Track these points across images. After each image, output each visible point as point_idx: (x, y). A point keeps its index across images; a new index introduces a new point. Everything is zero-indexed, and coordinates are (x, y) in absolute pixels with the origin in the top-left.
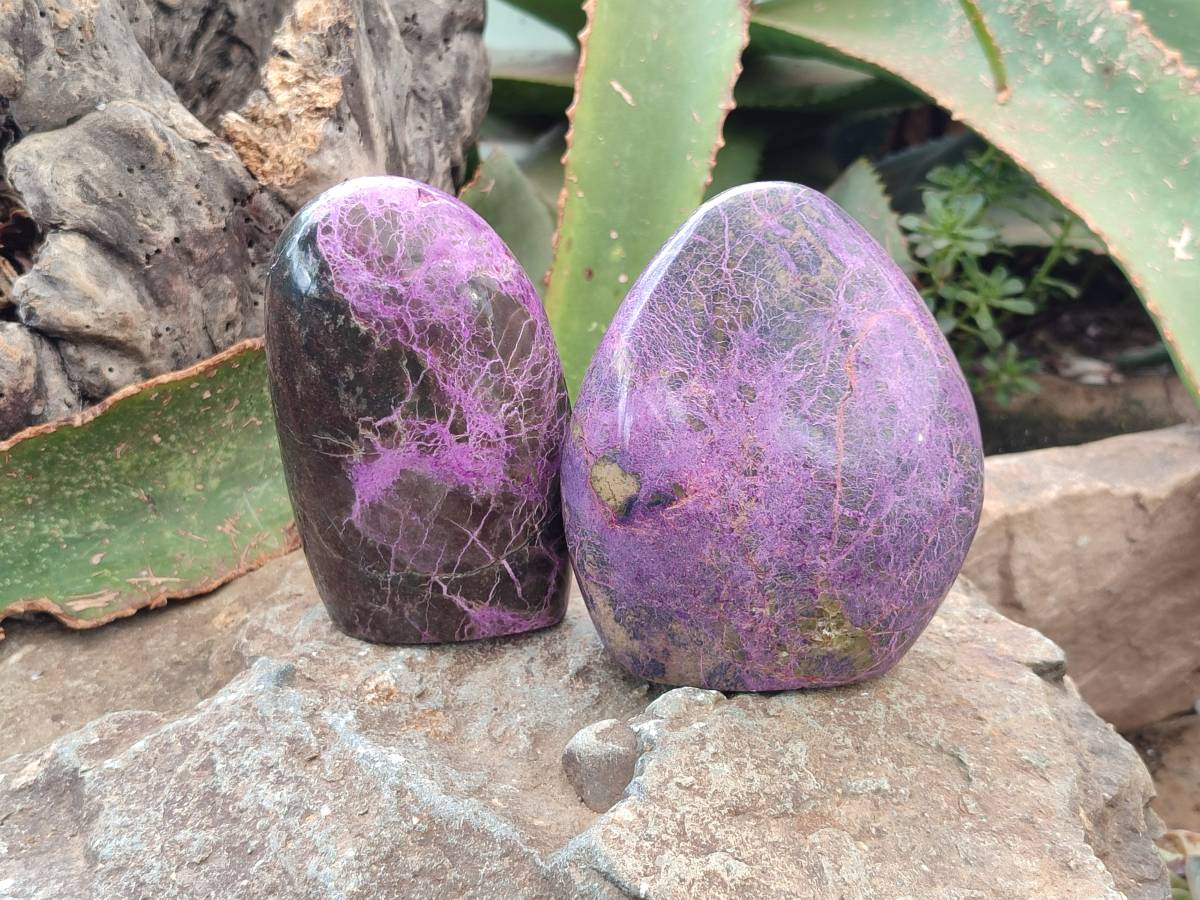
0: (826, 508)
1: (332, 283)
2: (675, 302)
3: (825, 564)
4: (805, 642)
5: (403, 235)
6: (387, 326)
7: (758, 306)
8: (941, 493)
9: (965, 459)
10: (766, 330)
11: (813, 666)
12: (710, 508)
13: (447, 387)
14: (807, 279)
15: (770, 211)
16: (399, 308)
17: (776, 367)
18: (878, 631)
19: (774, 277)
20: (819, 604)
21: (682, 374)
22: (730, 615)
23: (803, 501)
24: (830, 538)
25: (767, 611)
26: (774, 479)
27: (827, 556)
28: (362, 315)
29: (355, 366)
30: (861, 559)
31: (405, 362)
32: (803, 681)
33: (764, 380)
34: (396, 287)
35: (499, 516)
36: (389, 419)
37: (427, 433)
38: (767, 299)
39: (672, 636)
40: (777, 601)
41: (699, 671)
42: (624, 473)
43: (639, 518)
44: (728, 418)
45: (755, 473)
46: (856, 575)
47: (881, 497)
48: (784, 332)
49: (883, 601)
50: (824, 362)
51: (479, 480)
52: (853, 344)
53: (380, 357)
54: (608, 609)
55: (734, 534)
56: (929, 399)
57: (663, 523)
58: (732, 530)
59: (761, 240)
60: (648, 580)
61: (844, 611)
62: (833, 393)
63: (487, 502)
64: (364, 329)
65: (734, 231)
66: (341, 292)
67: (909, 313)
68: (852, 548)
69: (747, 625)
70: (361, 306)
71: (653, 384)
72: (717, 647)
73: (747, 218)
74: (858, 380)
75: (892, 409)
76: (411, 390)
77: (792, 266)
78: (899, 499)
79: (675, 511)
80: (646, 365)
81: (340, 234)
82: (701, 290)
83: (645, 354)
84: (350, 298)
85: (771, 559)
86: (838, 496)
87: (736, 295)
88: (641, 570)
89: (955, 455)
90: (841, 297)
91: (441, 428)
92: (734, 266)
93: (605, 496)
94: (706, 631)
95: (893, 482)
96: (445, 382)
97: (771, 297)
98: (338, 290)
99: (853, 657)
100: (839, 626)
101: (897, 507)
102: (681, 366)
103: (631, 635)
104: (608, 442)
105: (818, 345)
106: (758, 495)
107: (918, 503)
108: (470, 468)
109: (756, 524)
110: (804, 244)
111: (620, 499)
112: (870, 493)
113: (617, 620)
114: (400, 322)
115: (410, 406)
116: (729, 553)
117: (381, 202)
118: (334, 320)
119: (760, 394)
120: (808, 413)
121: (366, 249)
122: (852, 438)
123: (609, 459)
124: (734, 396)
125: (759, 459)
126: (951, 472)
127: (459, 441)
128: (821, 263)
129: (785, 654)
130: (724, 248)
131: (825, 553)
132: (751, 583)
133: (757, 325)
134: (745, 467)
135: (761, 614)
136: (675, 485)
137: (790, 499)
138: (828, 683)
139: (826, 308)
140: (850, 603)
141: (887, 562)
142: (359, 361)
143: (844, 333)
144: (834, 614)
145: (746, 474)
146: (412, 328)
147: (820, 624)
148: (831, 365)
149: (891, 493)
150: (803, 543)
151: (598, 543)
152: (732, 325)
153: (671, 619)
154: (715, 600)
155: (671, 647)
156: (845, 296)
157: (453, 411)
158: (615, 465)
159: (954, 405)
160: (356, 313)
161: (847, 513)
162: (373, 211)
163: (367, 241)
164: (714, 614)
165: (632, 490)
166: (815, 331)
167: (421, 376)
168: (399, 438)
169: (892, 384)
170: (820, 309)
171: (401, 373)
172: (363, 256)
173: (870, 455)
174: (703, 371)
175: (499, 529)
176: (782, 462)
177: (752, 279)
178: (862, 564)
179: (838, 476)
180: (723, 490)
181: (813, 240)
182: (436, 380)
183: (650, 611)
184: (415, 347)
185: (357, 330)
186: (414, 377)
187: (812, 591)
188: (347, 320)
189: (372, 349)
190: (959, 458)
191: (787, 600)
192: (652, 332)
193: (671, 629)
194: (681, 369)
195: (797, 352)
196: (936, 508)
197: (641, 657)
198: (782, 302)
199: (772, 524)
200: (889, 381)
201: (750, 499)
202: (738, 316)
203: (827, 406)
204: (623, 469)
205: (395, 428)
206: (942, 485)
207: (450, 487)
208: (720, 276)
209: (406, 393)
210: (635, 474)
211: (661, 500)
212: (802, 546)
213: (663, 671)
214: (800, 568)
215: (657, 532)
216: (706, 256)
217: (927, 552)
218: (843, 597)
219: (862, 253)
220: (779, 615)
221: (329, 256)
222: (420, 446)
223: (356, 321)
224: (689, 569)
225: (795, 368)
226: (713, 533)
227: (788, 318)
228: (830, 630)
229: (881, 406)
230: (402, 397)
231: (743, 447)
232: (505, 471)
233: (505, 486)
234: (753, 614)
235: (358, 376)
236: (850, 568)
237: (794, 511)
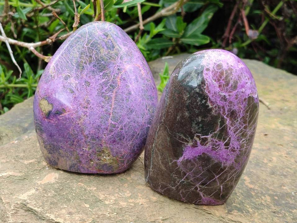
0: (107, 120)
1: (205, 89)
2: (69, 54)
3: (105, 137)
4: (98, 160)
5: (233, 78)
6: (219, 108)
7: (94, 58)
8: (142, 120)
9: (150, 111)
10: (95, 65)
11: (101, 167)
12: (73, 117)
13: (229, 131)
14: (109, 52)
15: (101, 30)
16: (225, 103)
17: (97, 77)
18: (120, 159)
19: (100, 50)
20: (103, 149)
21: (69, 76)
22: (77, 149)
23: (100, 118)
24: (107, 130)
25: (87, 149)
26: (92, 110)
27: (106, 135)
28: (211, 102)
29: (202, 117)
30: (116, 137)
31: (220, 121)
32: (98, 171)
33: (93, 80)
34: (226, 95)
35: (227, 172)
36: (207, 137)
37: (217, 144)
38: (97, 56)
39: (60, 153)
40: (90, 147)
41: (67, 165)
42: (49, 104)
43: (52, 117)
44: (81, 90)
45: (87, 108)
46: (114, 141)
47: (123, 119)
48: (101, 67)
49: (122, 150)
50: (111, 77)
51: (226, 161)
52: (121, 73)
53: (213, 117)
54: (43, 144)
55: (79, 125)
56: (141, 92)
57: (59, 120)
58: (78, 124)
59: (97, 39)
60: (53, 136)
61: (110, 152)
62: (113, 87)
63: (225, 168)
64: (210, 107)
65: (89, 35)
66: (207, 92)
67: (140, 65)
68: (113, 133)
69: (81, 153)
70: (213, 99)
71: (60, 78)
72: (72, 158)
73: (93, 31)
74: (120, 83)
75: (130, 93)
76: (218, 130)
77: (105, 47)
78: (129, 120)
79: (62, 116)
80: (58, 72)
81: (212, 72)
82: (77, 51)
83: (59, 68)
84: (210, 96)
85: (89, 134)
86: (111, 117)
87: (88, 54)
88: (51, 133)
89: (147, 109)
90: (119, 58)
91: (222, 144)
92: (88, 45)
93: (43, 109)
94: (70, 153)
95: (127, 115)
96: (229, 129)
97: (98, 56)
98: (206, 91)
99: (112, 166)
100: (109, 156)
101: (128, 123)
102: (69, 73)
103: (49, 152)
104: (45, 93)
105: (110, 72)
106: (87, 114)
107: (134, 122)
108: (225, 157)
109: (86, 123)
110: (110, 41)
111: (47, 111)
112: (120, 117)
113: (45, 147)
114: (223, 107)
115: (216, 134)
116: (77, 131)
117: (228, 64)
118: (201, 101)
119: (91, 84)
120: (105, 92)
121: (220, 80)
122: (117, 101)
123: (45, 99)
124: (83, 84)
125: (88, 103)
126: (146, 114)
127: (225, 148)
128: (114, 48)
129: (92, 163)
130: (86, 39)
131: (105, 134)
132: (83, 140)
133: (93, 64)
134: (84, 106)
135: (86, 150)
136: (63, 108)
137: (97, 117)
138: (105, 173)
139: (114, 61)
140: (112, 149)
141: (124, 138)
142: (205, 116)
143: (118, 69)
144: (107, 152)
145: (84, 108)
146: (226, 110)
147: (103, 155)
148: (113, 78)
149: (126, 118)
150: (99, 130)
151: (40, 124)
152: (85, 63)
153: (60, 149)
154: (72, 144)
155: (59, 157)
156: (120, 58)
157: (228, 139)
158: (46, 101)
159: (150, 94)
160: (210, 100)
161: (113, 123)
162: (225, 67)
163: (221, 77)
164: (72, 148)
165: (50, 109)
166: (110, 68)
167: (223, 126)
168: (207, 143)
169: (130, 86)
170: (113, 61)
171: (217, 124)
172: (218, 83)
173: (121, 106)
174: (75, 76)
175: (225, 176)
176: (95, 105)
177: (93, 50)
178: (116, 138)
179: (111, 111)
180: (77, 112)
181: (113, 40)
182: (227, 128)
183: (54, 145)
184: (225, 117)
185: (208, 106)
186: (221, 126)
187: (101, 145)
188: (206, 102)
189: (210, 114)
190: (149, 110)
191: (93, 146)
192: (62, 62)
193: (59, 152)
194: (69, 74)
195: (104, 73)
196: (139, 124)
197: (51, 159)
198: (101, 58)
199: (90, 123)
200: (130, 85)
201: (85, 115)
202: (87, 60)
203: (110, 90)
204: (48, 102)
205: (207, 140)
206: (142, 117)
207: (216, 161)
208: (83, 48)
209: (216, 130)
210: (52, 104)
211: (58, 113)
212: (99, 131)
213: (57, 164)
214: (97, 138)
215: (56, 122)
216: (80, 41)
217: (136, 137)
218: (110, 148)
219: (128, 46)
220: (91, 151)
221: (206, 79)
222: (213, 147)
223: (209, 103)
224: (65, 134)
225: (102, 78)
226: (73, 124)
227: (102, 63)
228: (106, 157)
229: (127, 92)
230: (214, 131)
231: (84, 100)
232: (235, 159)
233: (232, 164)
234: (83, 150)
235: (202, 121)
236: (112, 139)
237: (97, 120)
